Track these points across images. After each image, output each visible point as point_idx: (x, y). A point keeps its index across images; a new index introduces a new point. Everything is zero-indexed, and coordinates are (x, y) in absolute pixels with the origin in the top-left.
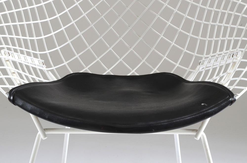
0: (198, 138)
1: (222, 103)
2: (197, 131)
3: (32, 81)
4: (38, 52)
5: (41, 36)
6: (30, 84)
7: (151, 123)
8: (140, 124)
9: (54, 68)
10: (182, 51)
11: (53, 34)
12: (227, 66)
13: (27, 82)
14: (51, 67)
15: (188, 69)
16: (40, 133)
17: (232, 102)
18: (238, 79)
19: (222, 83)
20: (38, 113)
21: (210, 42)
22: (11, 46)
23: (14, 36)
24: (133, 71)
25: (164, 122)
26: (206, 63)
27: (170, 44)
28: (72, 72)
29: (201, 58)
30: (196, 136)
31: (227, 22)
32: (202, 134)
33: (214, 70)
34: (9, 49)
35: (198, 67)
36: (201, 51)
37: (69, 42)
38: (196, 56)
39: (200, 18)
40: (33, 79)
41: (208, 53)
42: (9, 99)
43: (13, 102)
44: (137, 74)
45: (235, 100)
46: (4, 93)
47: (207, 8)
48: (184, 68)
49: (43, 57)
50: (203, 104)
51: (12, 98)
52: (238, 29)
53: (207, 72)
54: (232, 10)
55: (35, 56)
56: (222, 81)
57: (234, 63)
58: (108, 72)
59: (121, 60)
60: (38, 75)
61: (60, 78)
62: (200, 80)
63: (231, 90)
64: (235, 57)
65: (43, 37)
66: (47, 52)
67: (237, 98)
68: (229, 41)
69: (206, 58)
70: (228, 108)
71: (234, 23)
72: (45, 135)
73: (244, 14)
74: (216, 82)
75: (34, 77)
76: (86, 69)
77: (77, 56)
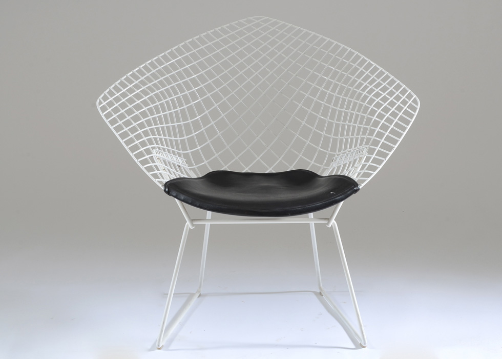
0: (330, 226)
1: (348, 191)
2: (329, 219)
3: (178, 177)
4: (181, 152)
5: (184, 137)
6: (177, 179)
7: (287, 208)
8: (278, 209)
9: (195, 167)
10: (316, 149)
11: (194, 134)
12: (355, 161)
13: (176, 178)
14: (193, 166)
15: (322, 167)
16: (188, 223)
17: (356, 191)
18: (362, 172)
19: (350, 175)
20: (190, 202)
21: (341, 140)
22: (160, 146)
23: (162, 137)
24: (271, 169)
25: (299, 208)
26: (338, 160)
27: (305, 143)
28: (212, 171)
29: (334, 155)
30: (328, 224)
31: (355, 122)
32: (333, 222)
33: (345, 165)
34: (159, 148)
35: (331, 164)
36: (333, 149)
37: (209, 141)
38: (329, 154)
39: (332, 117)
40: (179, 175)
41: (340, 151)
42: (165, 191)
43: (168, 193)
44: (274, 172)
45: (359, 189)
46: (160, 186)
47: (338, 108)
48: (319, 165)
49: (186, 156)
50: (331, 193)
51: (167, 190)
52: (364, 128)
53: (339, 168)
54: (359, 111)
55: (179, 155)
56: (351, 174)
57: (361, 158)
58: (246, 170)
59: (258, 158)
60: (182, 173)
61: (201, 176)
62: (333, 174)
63: (356, 181)
64: (361, 153)
65: (185, 137)
66: (189, 151)
67: (360, 187)
68: (357, 139)
69: (338, 155)
70: (353, 195)
71: (361, 123)
72: (193, 225)
73: (369, 115)
74: (346, 175)
75: (180, 174)
76: (225, 168)
77: (216, 155)
